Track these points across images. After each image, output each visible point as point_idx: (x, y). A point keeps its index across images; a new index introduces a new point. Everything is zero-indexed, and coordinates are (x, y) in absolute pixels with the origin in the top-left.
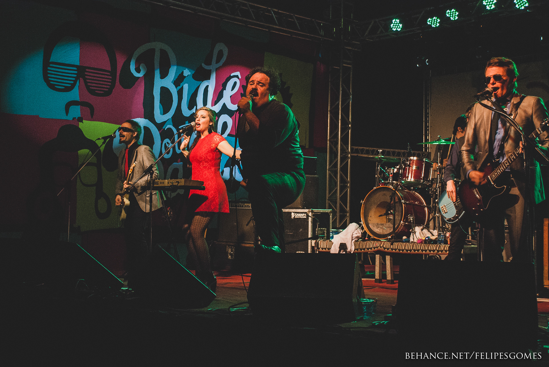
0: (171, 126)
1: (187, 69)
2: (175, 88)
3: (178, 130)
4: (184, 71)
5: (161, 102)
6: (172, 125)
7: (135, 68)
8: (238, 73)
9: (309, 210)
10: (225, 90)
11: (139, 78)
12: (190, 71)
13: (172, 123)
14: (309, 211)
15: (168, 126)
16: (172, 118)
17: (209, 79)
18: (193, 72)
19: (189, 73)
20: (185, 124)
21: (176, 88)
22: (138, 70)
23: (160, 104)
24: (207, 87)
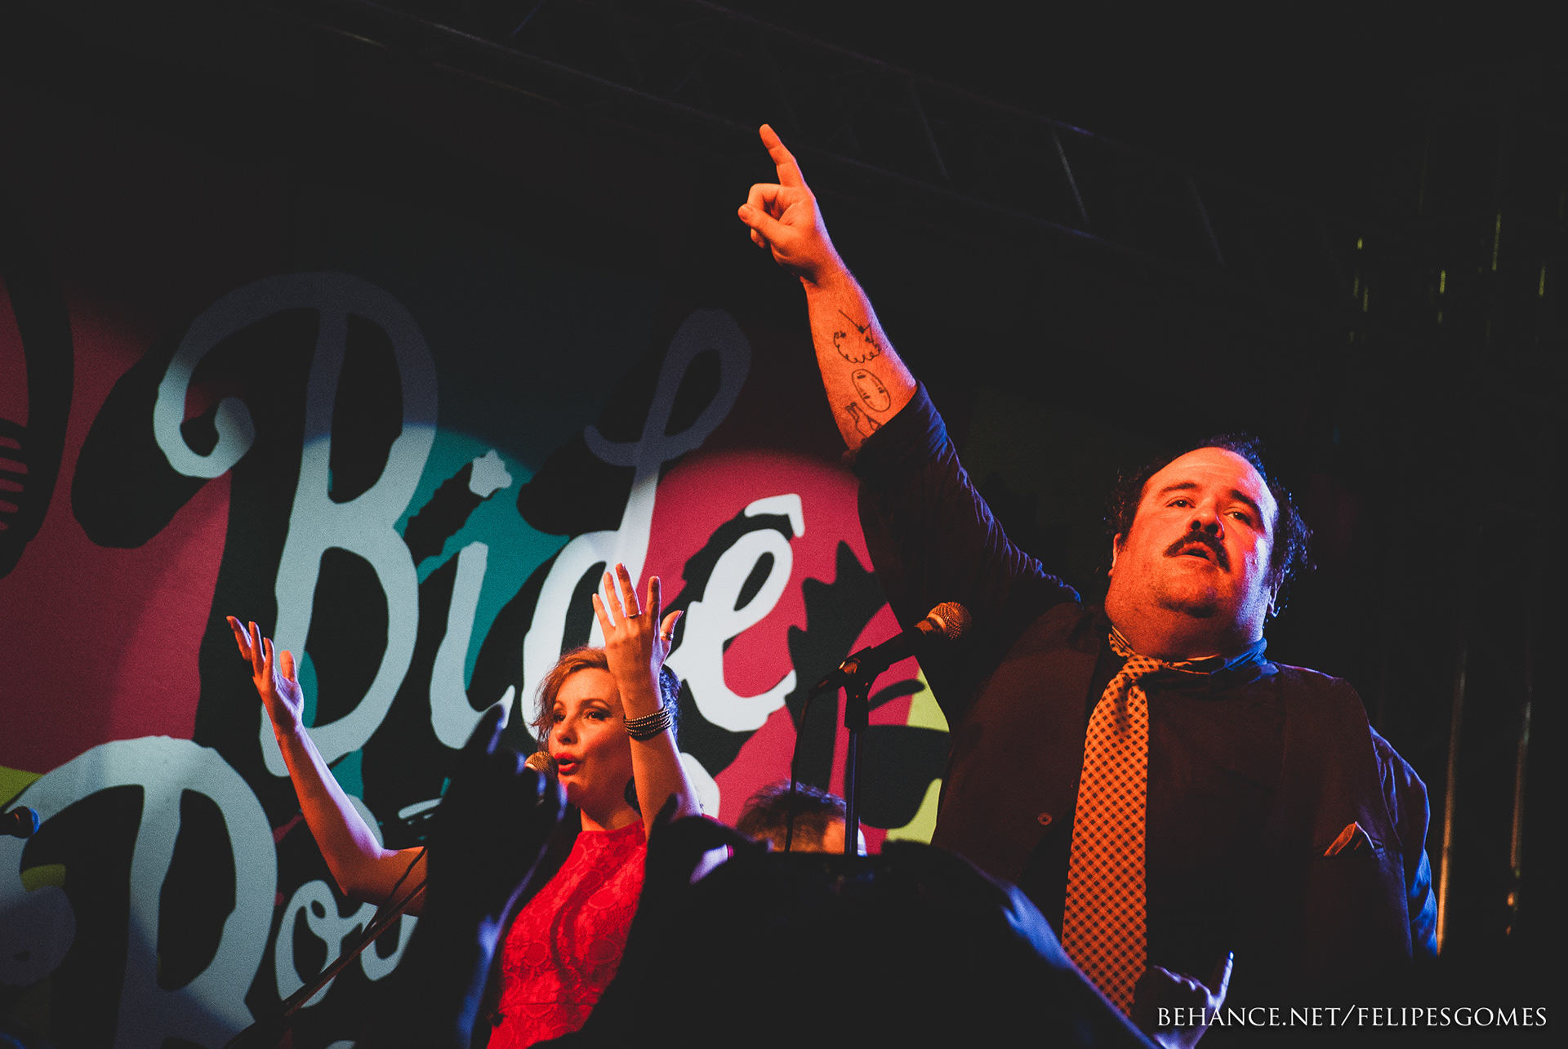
1: (492, 455)
2: (411, 567)
4: (478, 463)
6: (357, 796)
7: (180, 418)
8: (789, 505)
10: (700, 599)
11: (197, 483)
12: (507, 471)
17: (616, 527)
18: (527, 478)
19: (505, 480)
21: (417, 560)
22: (199, 438)
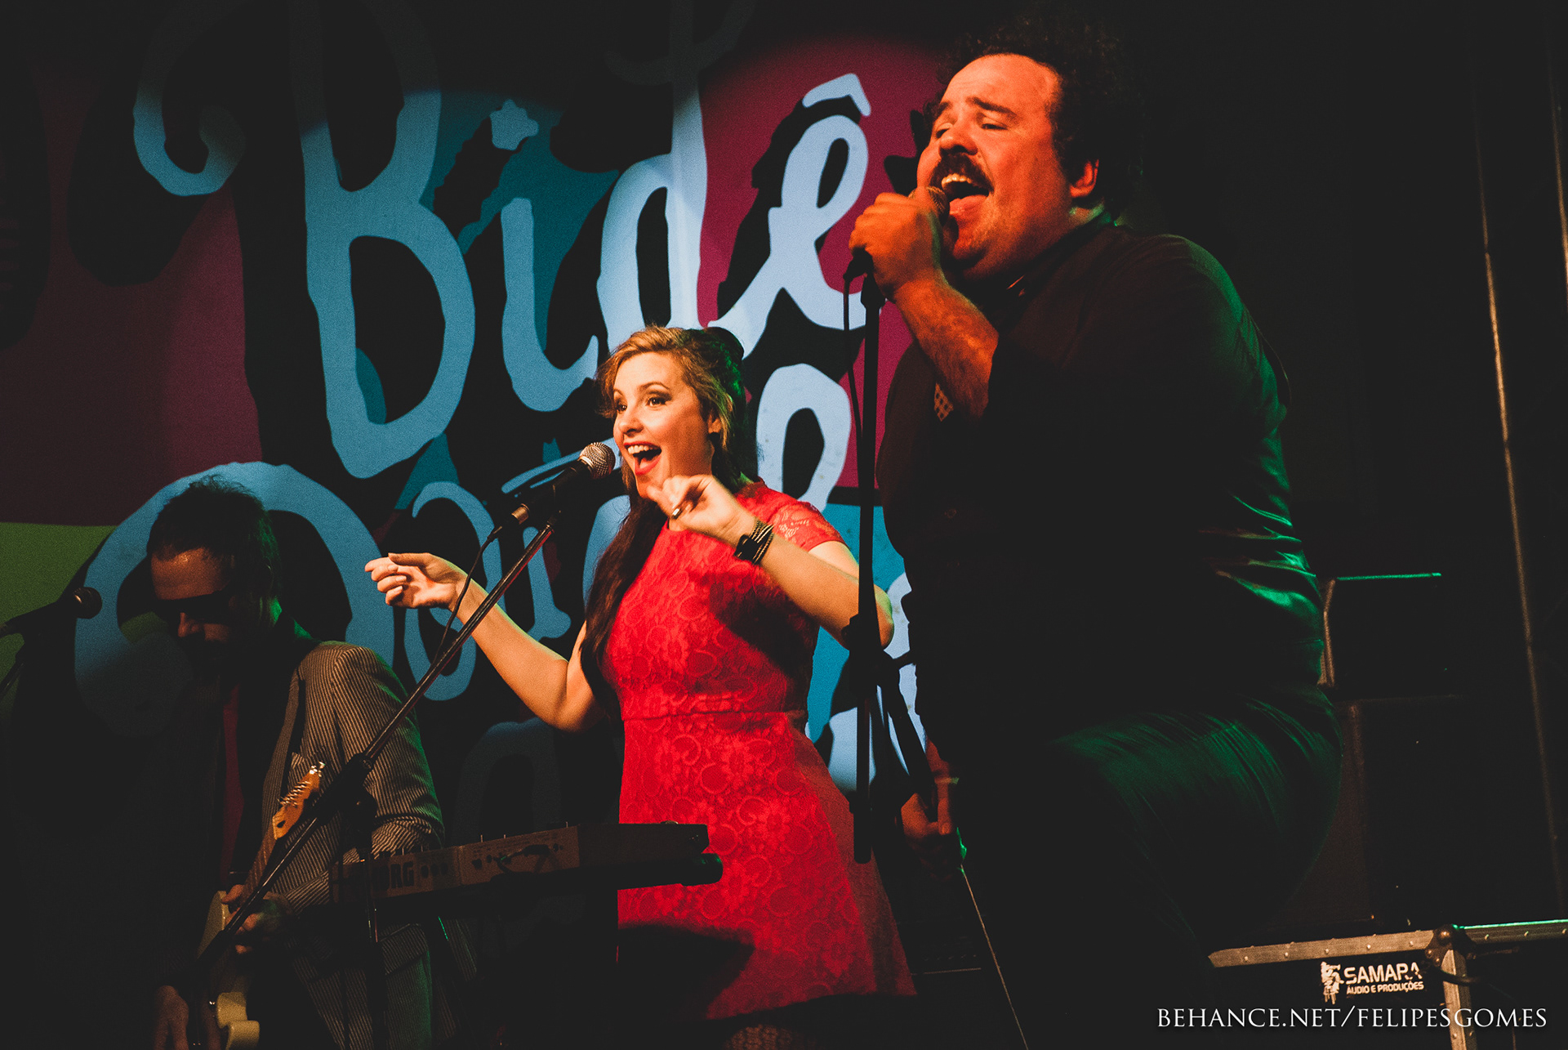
0: (450, 490)
1: (509, 105)
2: (451, 239)
3: (499, 508)
4: (496, 117)
5: (364, 341)
6: (452, 481)
7: (162, 139)
8: (848, 86)
9: (1437, 938)
10: (778, 204)
11: (197, 201)
12: (531, 116)
13: (451, 469)
14: (1439, 945)
15: (433, 491)
16: (446, 431)
17: (666, 149)
18: (555, 120)
19: (531, 129)
20: (541, 463)
21: (455, 232)
22: (188, 157)
23: (358, 354)
24: (658, 200)
